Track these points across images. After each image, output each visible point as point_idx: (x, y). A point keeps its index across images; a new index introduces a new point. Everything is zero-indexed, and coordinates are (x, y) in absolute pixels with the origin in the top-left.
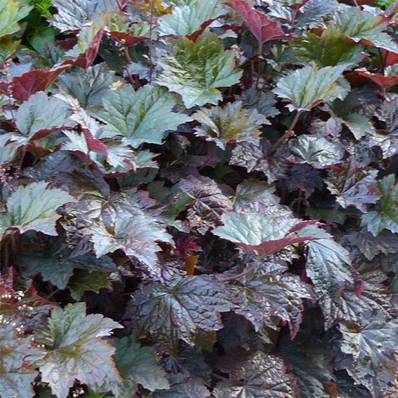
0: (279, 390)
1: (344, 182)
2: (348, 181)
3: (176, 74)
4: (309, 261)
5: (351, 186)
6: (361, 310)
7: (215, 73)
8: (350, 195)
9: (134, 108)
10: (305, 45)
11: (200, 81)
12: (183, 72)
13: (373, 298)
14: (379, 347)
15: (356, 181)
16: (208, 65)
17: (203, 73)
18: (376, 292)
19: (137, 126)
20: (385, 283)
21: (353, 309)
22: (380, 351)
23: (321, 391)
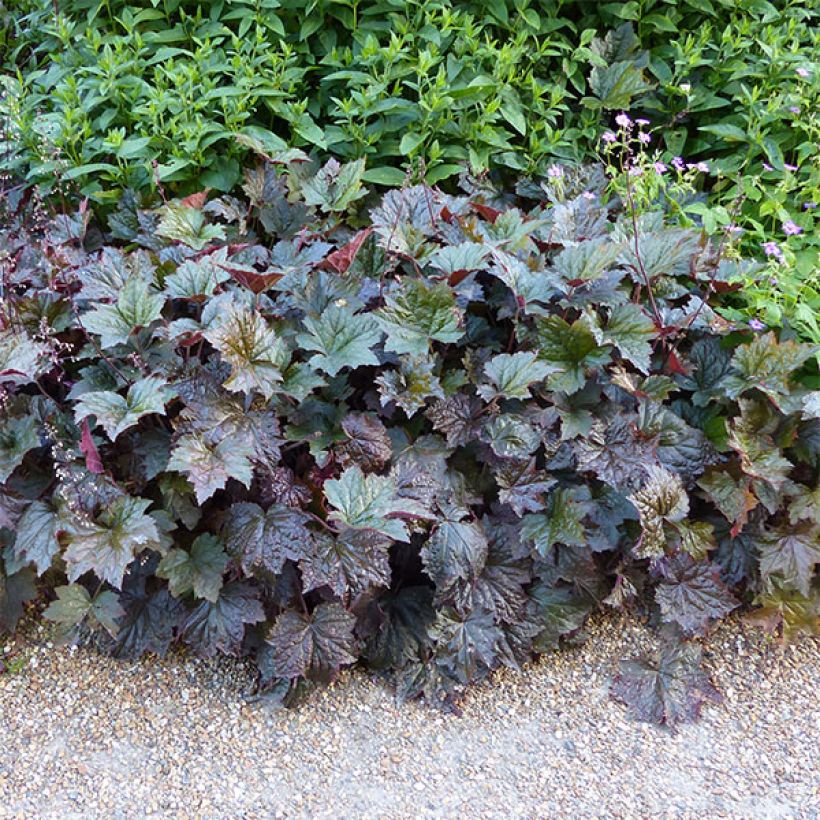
0: (337, 644)
1: (517, 478)
2: (522, 478)
3: (398, 313)
4: (431, 540)
5: (523, 484)
6: (482, 601)
7: (441, 325)
8: (518, 492)
9: (346, 330)
10: (552, 328)
11: (425, 326)
12: (408, 313)
13: (504, 595)
14: (471, 645)
15: (530, 482)
16: (437, 314)
17: (431, 320)
18: (511, 590)
19: (340, 348)
20: (524, 586)
21: (474, 595)
22: (469, 650)
23: (412, 653)
